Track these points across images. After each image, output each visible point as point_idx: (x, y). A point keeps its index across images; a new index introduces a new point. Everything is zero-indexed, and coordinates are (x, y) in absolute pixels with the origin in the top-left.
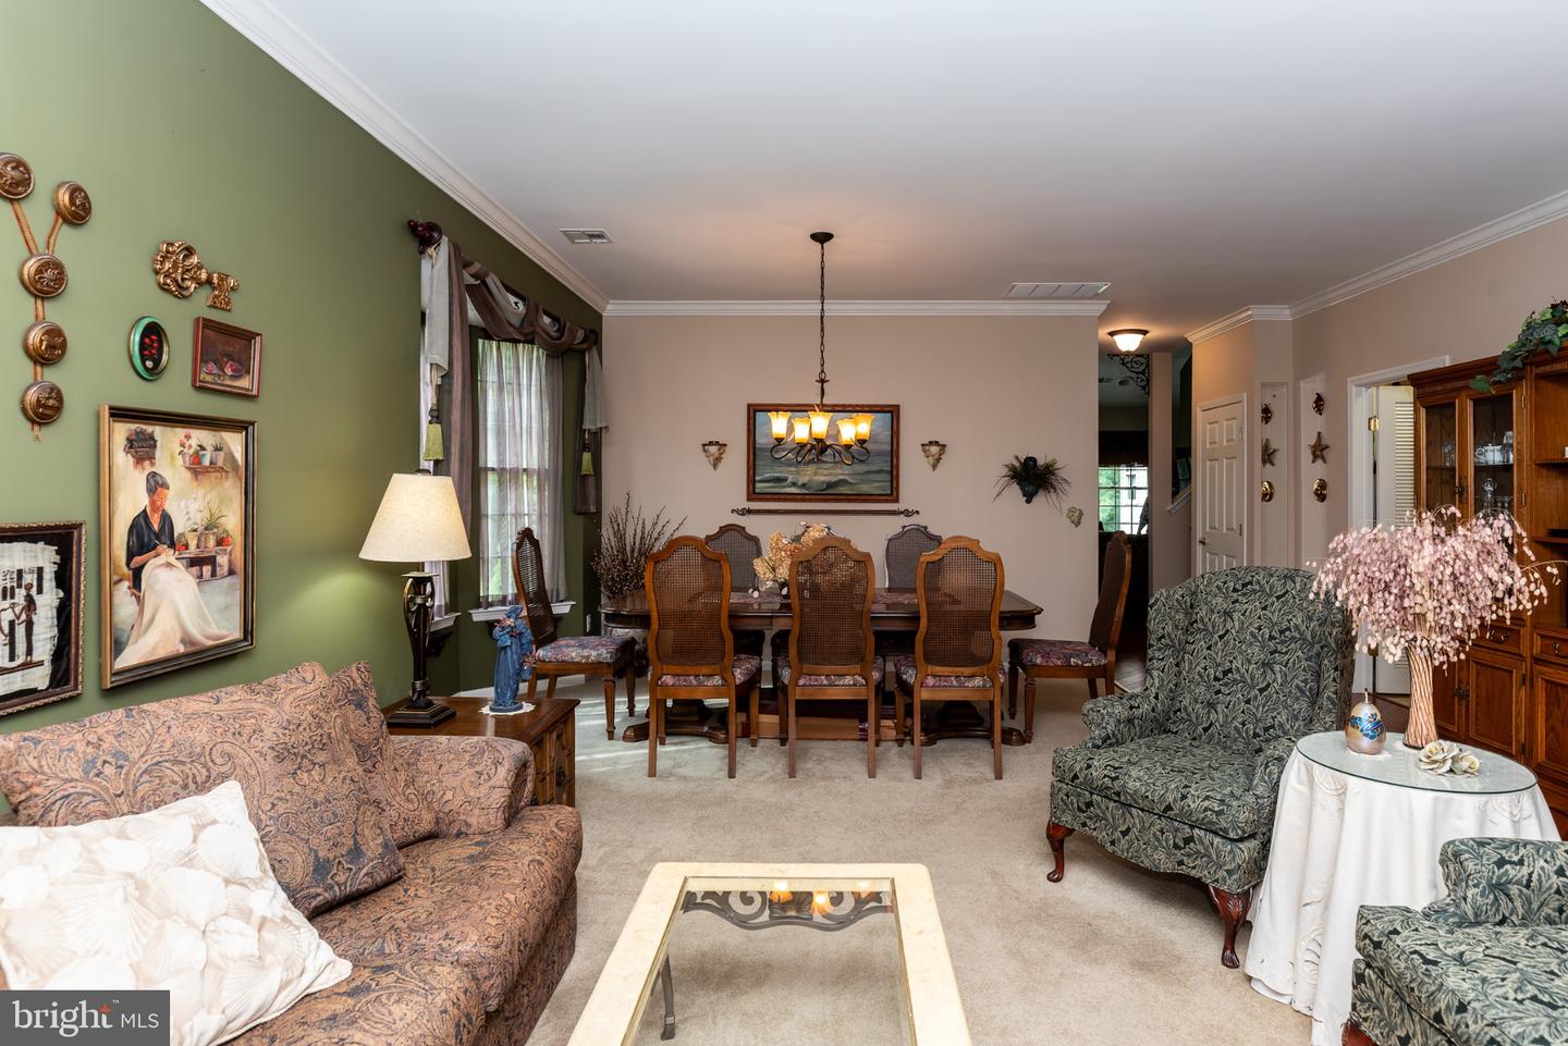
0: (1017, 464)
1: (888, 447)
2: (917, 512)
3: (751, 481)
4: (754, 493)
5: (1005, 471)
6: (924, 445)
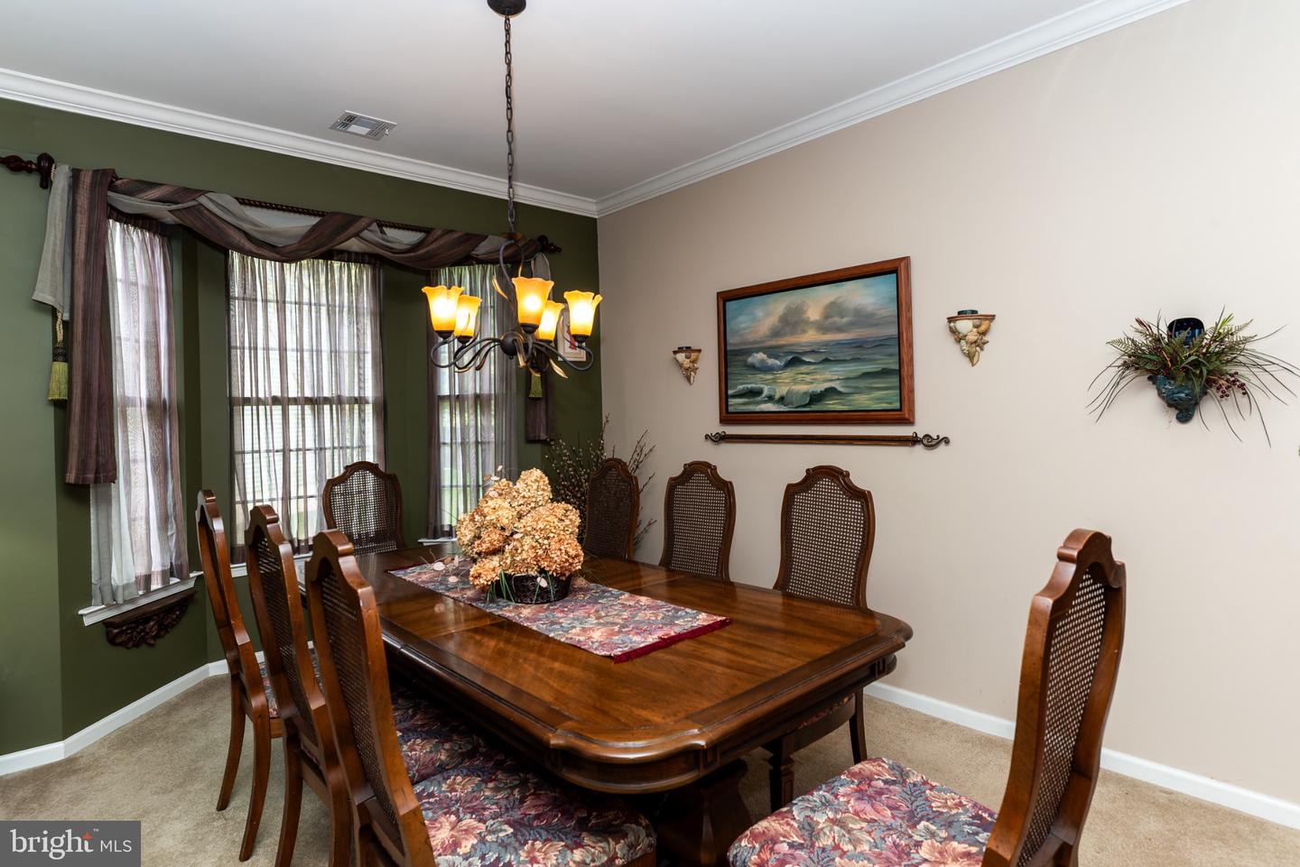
0: (1140, 339)
1: (893, 331)
2: (946, 440)
3: (724, 398)
4: (727, 412)
5: (1114, 356)
6: (951, 320)
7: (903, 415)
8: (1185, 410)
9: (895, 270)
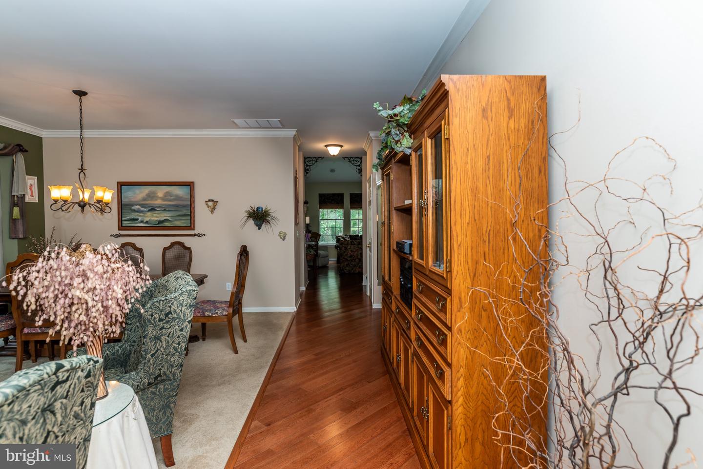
0: (251, 211)
1: (189, 203)
2: (204, 235)
3: (120, 221)
4: (122, 226)
5: (246, 214)
6: (206, 202)
7: (191, 227)
8: (259, 227)
9: (190, 185)
